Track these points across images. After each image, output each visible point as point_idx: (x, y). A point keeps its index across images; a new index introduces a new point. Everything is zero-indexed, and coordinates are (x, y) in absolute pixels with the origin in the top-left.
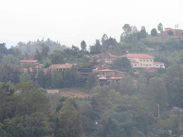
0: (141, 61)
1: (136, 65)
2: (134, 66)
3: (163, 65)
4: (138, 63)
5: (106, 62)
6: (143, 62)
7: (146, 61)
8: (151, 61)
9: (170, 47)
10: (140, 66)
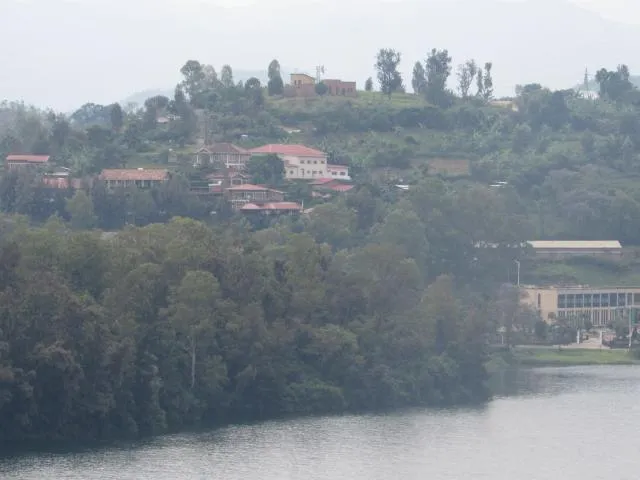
0: (302, 162)
1: (292, 172)
2: (288, 176)
3: (347, 172)
4: (296, 167)
5: (228, 165)
6: (307, 167)
7: (306, 162)
8: (323, 162)
9: (336, 124)
10: (300, 176)
